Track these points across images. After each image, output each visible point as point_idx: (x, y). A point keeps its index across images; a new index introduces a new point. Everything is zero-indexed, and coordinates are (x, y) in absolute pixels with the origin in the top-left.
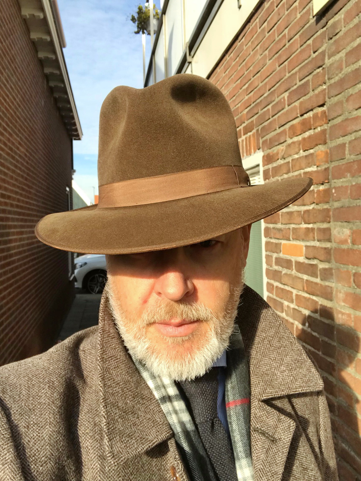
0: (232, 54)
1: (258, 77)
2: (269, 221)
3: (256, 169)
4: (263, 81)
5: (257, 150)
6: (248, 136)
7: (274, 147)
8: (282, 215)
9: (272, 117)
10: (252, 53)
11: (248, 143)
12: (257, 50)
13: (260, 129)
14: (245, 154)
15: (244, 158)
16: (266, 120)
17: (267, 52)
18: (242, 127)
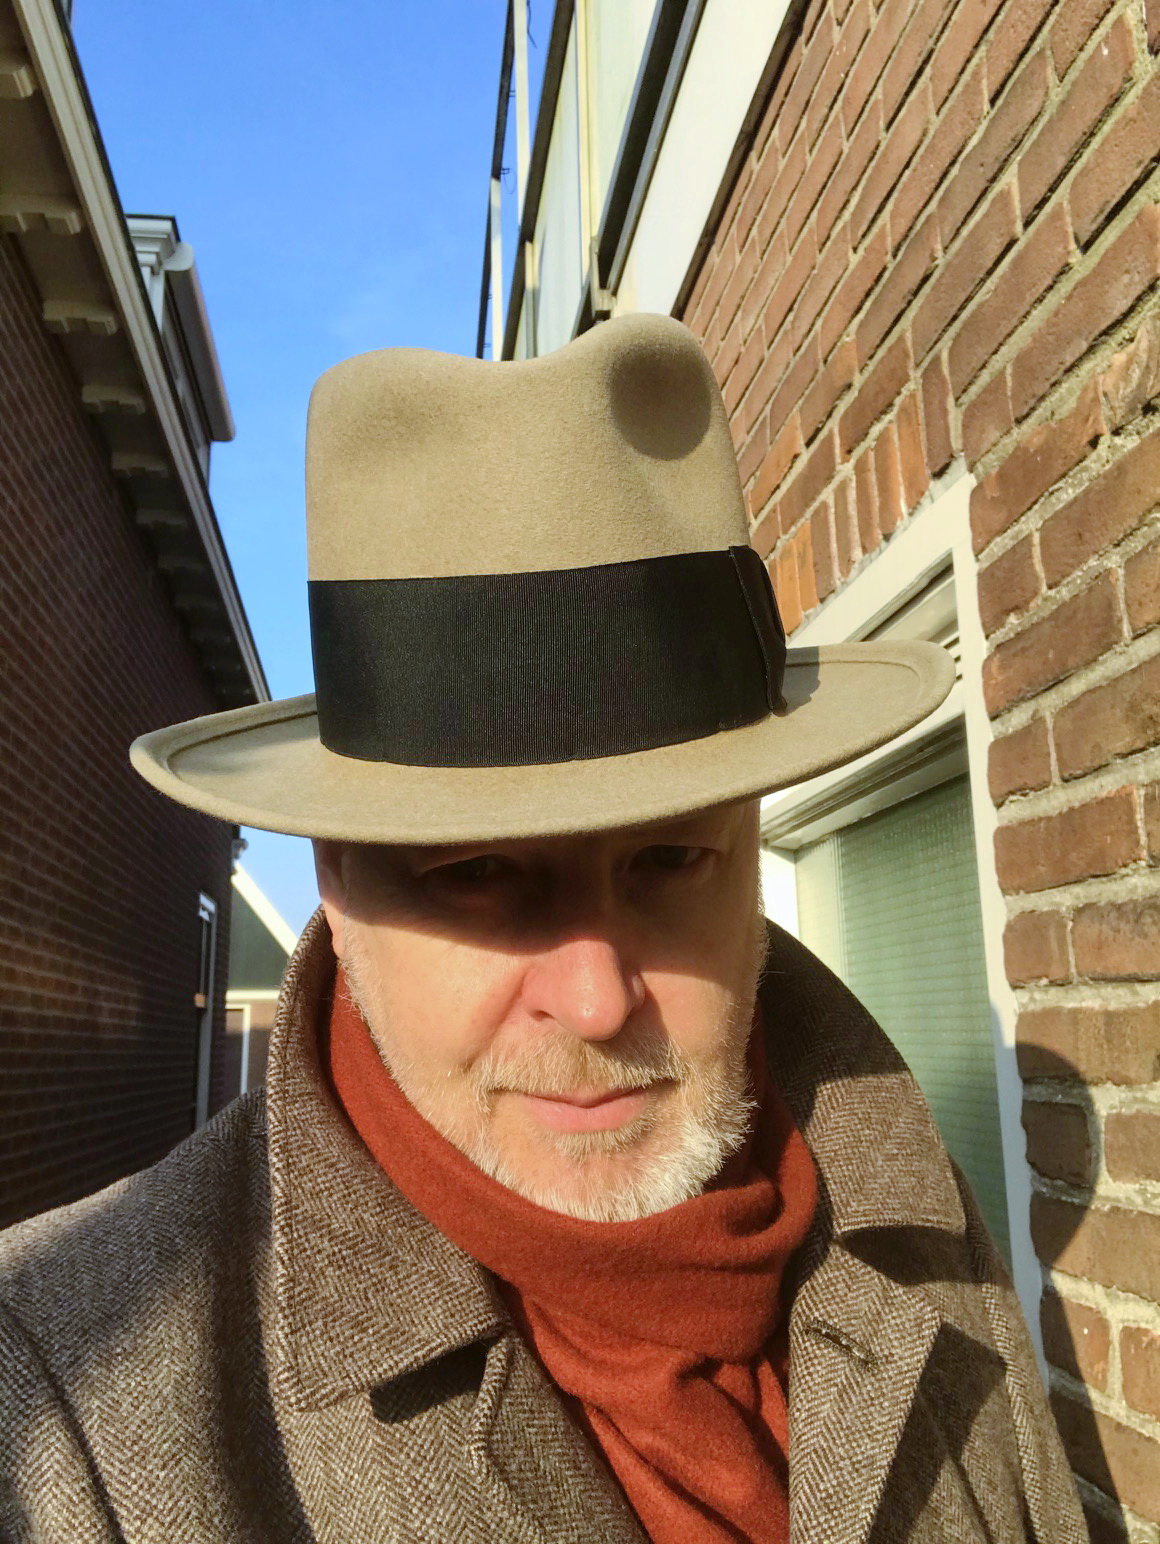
2: (1042, 869)
4: (951, 91)
5: (935, 486)
6: (874, 444)
7: (1054, 385)
8: (1150, 799)
9: (1027, 224)
11: (873, 477)
13: (944, 356)
14: (857, 554)
15: (853, 573)
16: (990, 264)
18: (834, 424)
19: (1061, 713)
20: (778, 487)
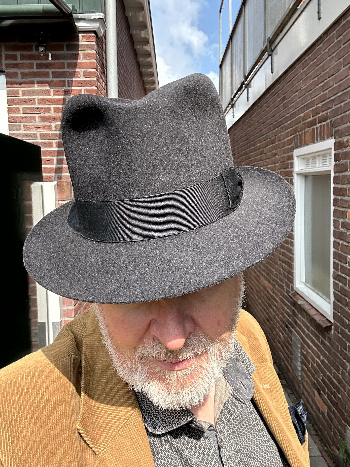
0: (310, 55)
1: (334, 79)
2: (338, 194)
3: (329, 151)
4: (338, 83)
5: (330, 137)
6: (322, 125)
7: (344, 136)
8: (349, 190)
9: (344, 113)
10: (328, 58)
11: (322, 130)
12: (334, 56)
13: (333, 121)
14: (319, 139)
15: (318, 142)
16: (339, 114)
17: (342, 60)
18: (317, 117)
19: (342, 176)
20: (306, 120)
